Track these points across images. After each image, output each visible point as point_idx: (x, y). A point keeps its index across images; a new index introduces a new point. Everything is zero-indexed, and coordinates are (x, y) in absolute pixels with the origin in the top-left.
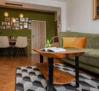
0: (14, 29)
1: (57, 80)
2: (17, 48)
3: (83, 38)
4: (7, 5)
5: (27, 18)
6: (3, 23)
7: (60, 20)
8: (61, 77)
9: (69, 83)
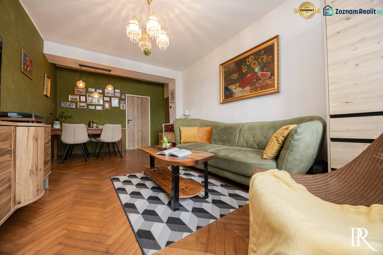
0: (93, 108)
1: (183, 192)
2: (103, 143)
3: (208, 128)
4: (82, 68)
5: (119, 91)
6: (70, 97)
7: (173, 98)
8: (186, 188)
9: (197, 194)
